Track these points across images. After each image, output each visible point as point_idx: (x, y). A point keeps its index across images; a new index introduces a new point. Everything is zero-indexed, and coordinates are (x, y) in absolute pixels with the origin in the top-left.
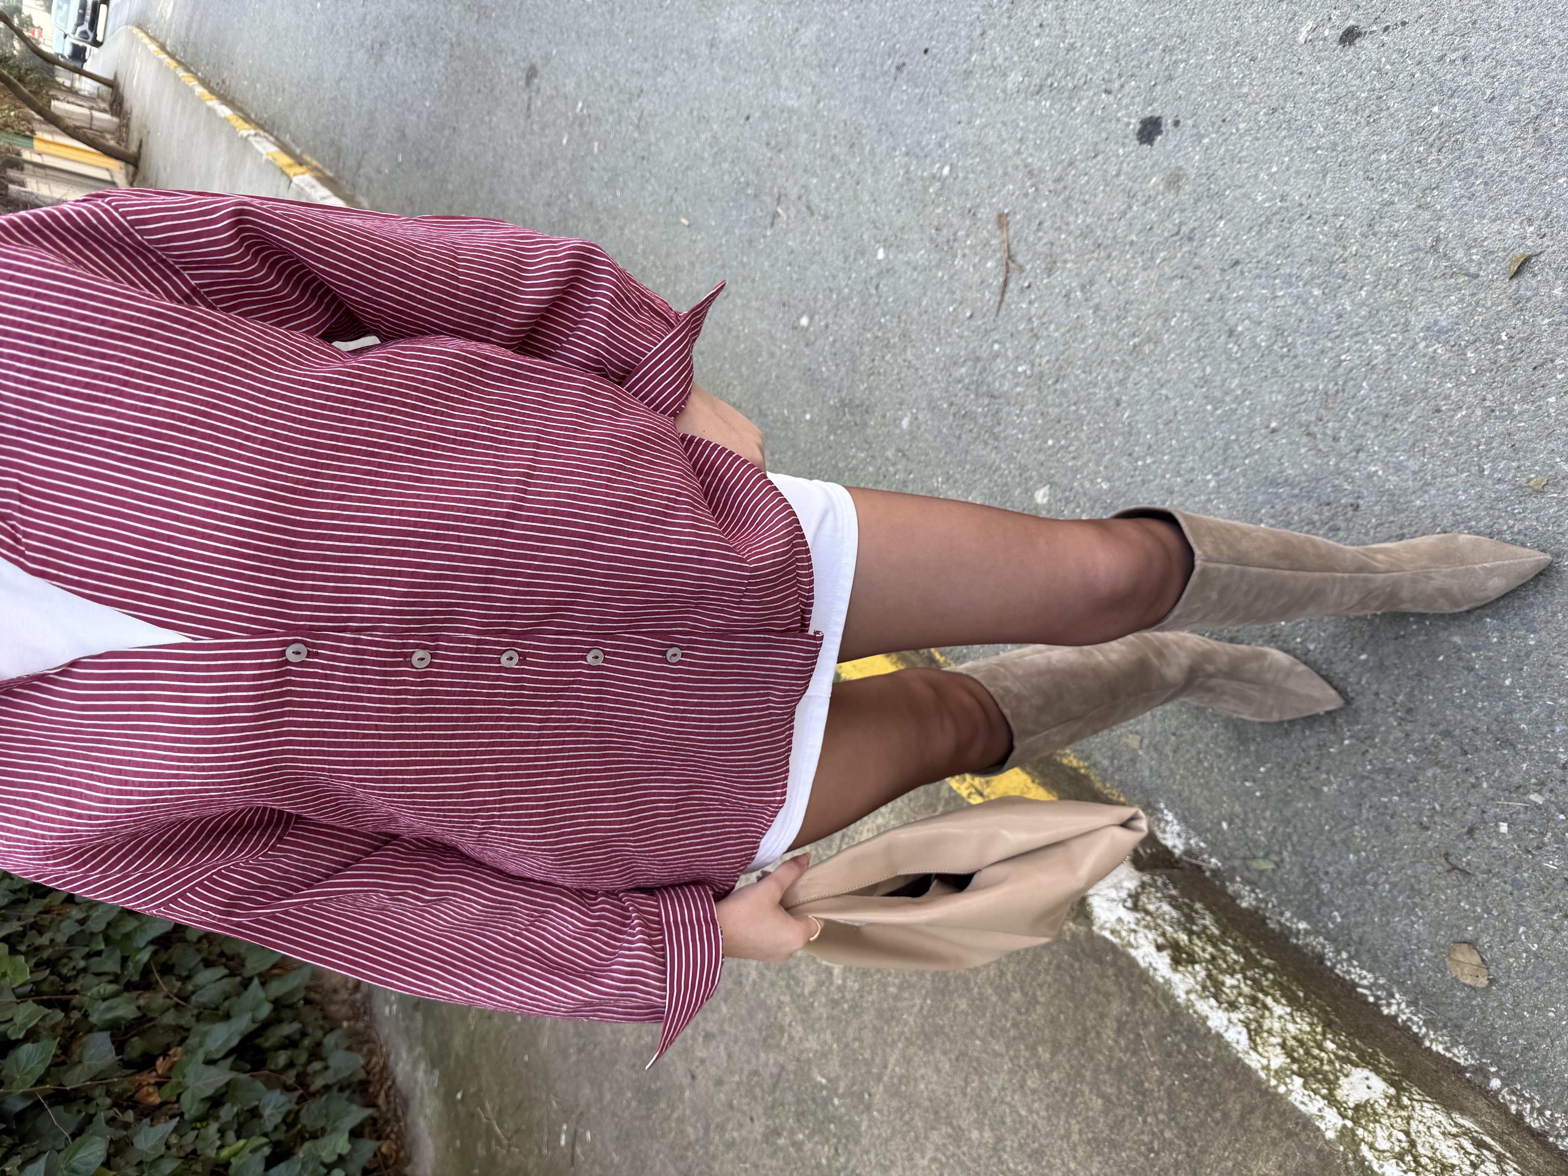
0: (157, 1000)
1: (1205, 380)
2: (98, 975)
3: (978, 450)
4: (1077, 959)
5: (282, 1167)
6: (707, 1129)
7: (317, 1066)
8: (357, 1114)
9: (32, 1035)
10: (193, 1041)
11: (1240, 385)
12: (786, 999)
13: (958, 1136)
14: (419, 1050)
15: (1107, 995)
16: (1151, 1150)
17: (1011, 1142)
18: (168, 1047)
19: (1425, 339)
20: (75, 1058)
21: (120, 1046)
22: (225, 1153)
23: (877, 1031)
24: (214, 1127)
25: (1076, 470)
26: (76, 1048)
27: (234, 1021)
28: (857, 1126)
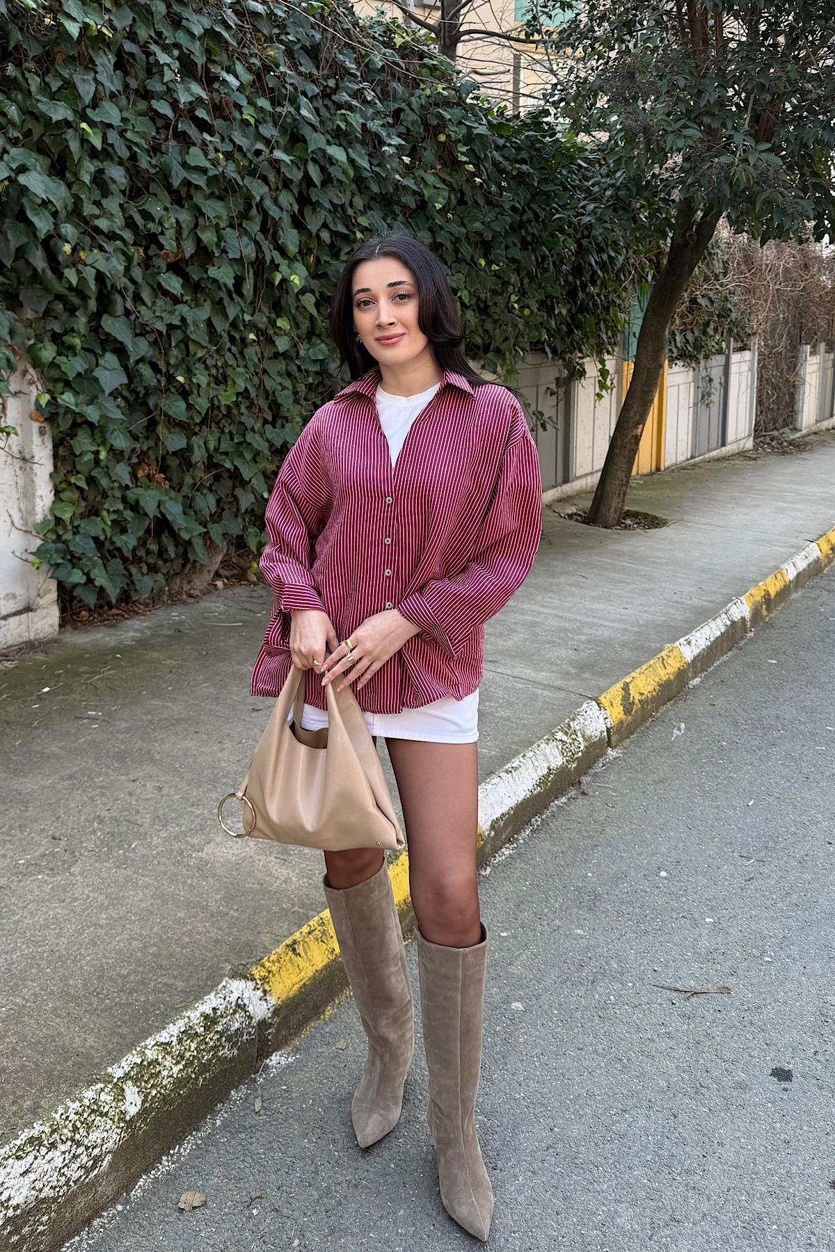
0: (199, 473)
1: (592, 1095)
2: (219, 439)
3: (554, 973)
4: (208, 969)
5: (93, 545)
6: (101, 787)
7: (145, 569)
8: (113, 593)
9: (190, 407)
10: (173, 494)
11: (586, 1114)
12: (183, 828)
13: (102, 908)
14: (148, 633)
15: (188, 981)
16: (98, 993)
17: (101, 932)
18: (170, 480)
19: (609, 1210)
20: (172, 430)
21: (175, 453)
22: (105, 513)
23: (165, 873)
24: (120, 506)
25: (534, 1025)
26: (177, 430)
27: (183, 516)
28: (107, 861)
